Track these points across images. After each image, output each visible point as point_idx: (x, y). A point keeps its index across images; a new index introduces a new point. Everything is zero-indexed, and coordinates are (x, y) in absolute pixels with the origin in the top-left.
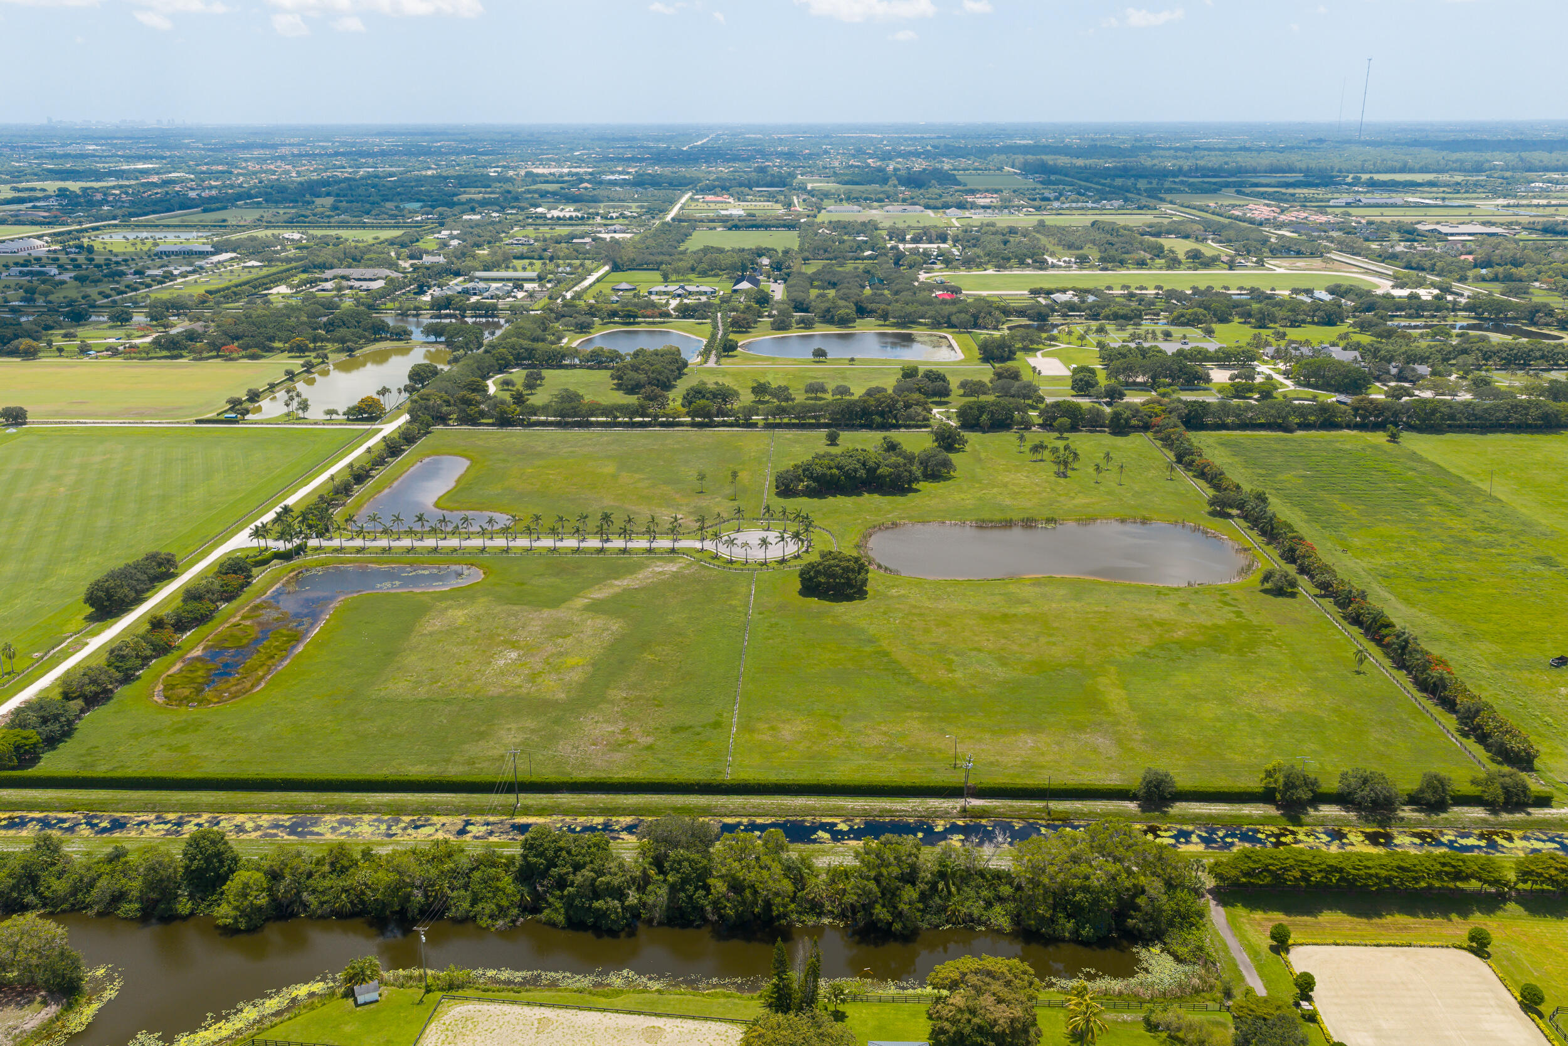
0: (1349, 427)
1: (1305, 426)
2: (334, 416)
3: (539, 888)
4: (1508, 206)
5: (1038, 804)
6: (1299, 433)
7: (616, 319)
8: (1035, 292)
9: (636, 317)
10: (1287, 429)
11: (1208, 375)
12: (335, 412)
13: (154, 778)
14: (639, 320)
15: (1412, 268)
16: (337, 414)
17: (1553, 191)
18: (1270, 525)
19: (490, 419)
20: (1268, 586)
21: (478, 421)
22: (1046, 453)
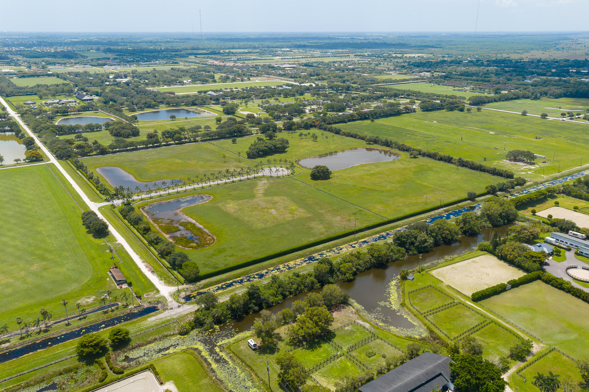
0: (358, 120)
1: (349, 121)
2: (19, 162)
3: (407, 247)
4: (282, 59)
5: (455, 205)
6: (349, 123)
7: (59, 114)
8: (200, 92)
9: (67, 112)
10: (346, 122)
11: (305, 111)
12: (19, 160)
13: (252, 261)
14: (69, 113)
15: (292, 78)
16: (20, 161)
17: (287, 54)
18: (387, 144)
19: (94, 153)
20: (412, 156)
21: (89, 154)
22: (303, 136)
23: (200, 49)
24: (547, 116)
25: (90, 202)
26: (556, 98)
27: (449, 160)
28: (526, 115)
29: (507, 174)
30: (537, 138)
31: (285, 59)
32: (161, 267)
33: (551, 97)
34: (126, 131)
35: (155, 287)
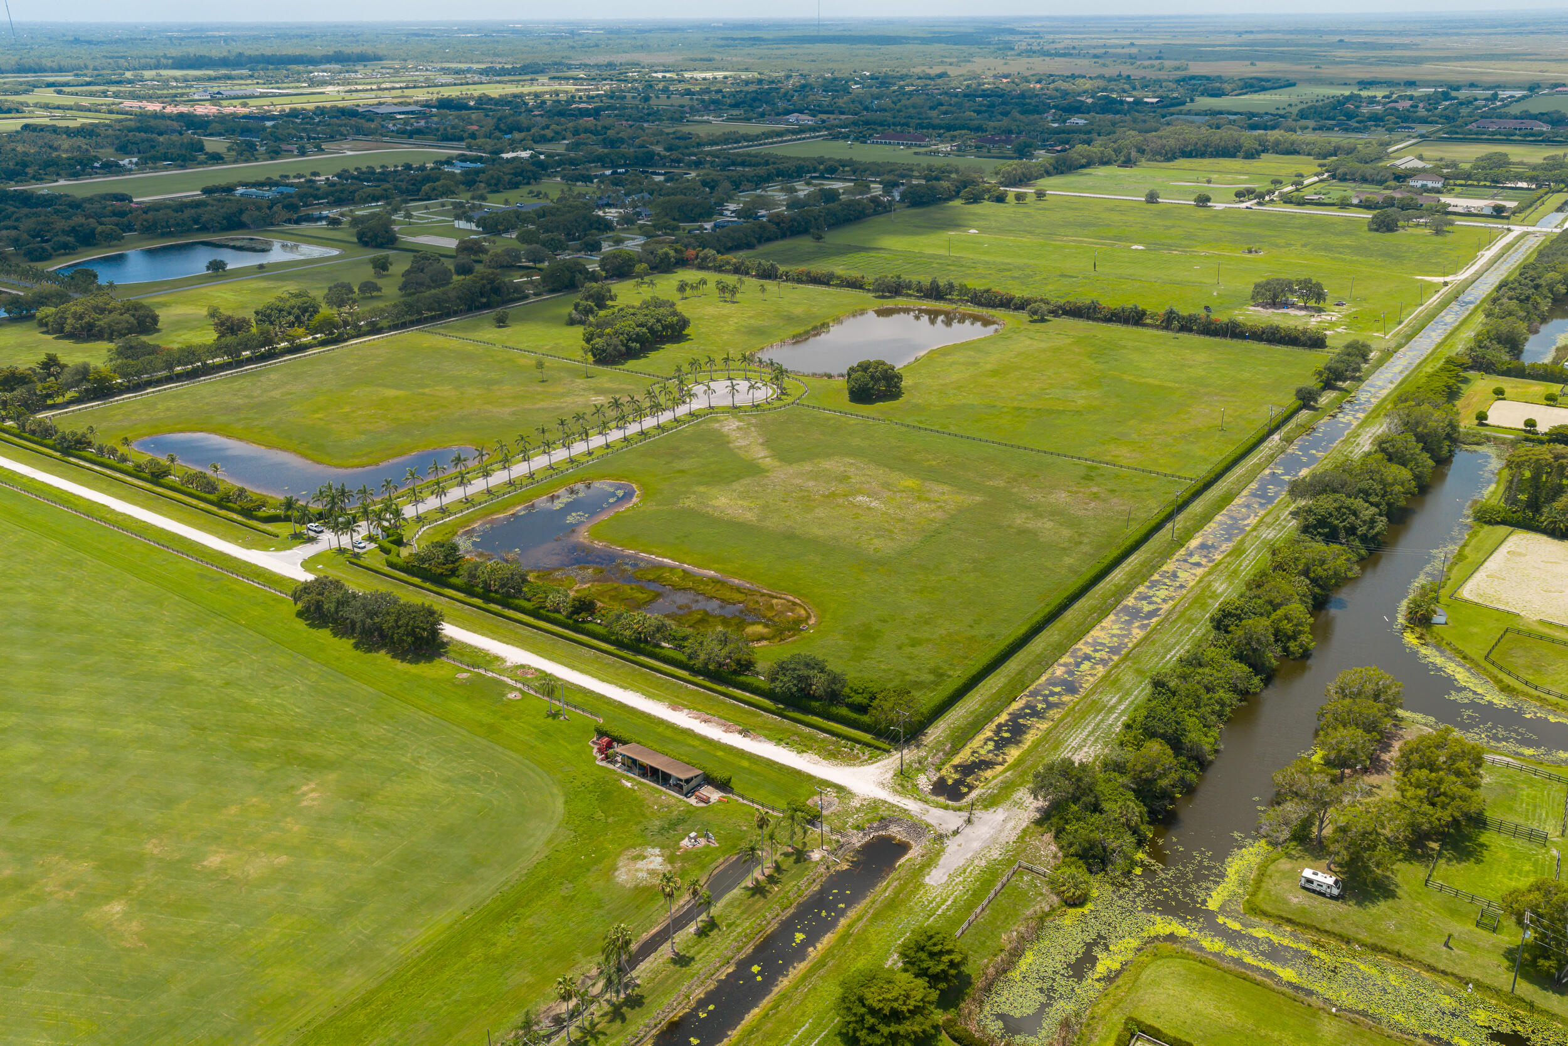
0: (778, 239)
3: (1343, 541)
5: (1292, 425)
8: (208, 192)
15: (448, 140)
17: (345, 78)
18: (935, 292)
19: (70, 394)
20: (1036, 317)
21: (49, 402)
22: (688, 291)
23: (45, 71)
24: (1208, 199)
25: (244, 551)
26: (1169, 160)
27: (1135, 318)
28: (1157, 202)
29: (1310, 339)
30: (1250, 252)
31: (357, 91)
32: (755, 714)
33: (1158, 157)
34: (115, 316)
35: (814, 777)
